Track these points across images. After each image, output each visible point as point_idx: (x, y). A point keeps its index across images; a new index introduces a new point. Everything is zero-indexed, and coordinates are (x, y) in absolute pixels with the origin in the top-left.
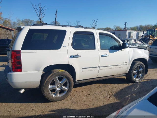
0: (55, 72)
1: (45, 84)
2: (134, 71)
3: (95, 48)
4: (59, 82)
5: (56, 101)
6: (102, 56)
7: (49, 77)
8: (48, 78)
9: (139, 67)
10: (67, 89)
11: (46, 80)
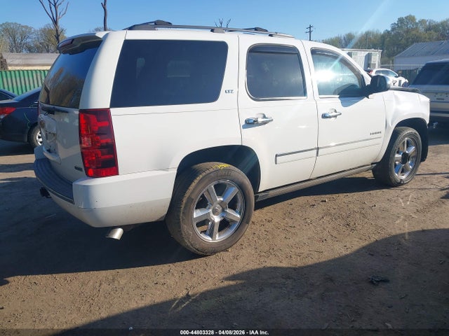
0: (207, 172)
1: (183, 206)
2: (397, 156)
3: (305, 93)
4: (218, 199)
5: (214, 252)
6: (324, 116)
7: (194, 184)
8: (191, 188)
9: (407, 141)
10: (239, 216)
11: (187, 195)
